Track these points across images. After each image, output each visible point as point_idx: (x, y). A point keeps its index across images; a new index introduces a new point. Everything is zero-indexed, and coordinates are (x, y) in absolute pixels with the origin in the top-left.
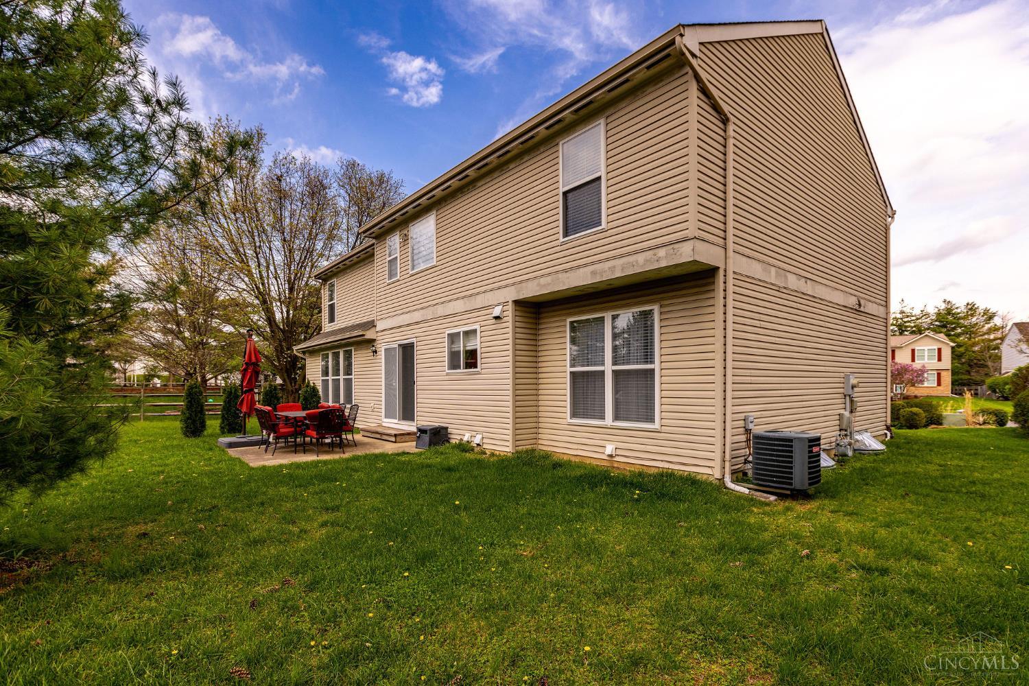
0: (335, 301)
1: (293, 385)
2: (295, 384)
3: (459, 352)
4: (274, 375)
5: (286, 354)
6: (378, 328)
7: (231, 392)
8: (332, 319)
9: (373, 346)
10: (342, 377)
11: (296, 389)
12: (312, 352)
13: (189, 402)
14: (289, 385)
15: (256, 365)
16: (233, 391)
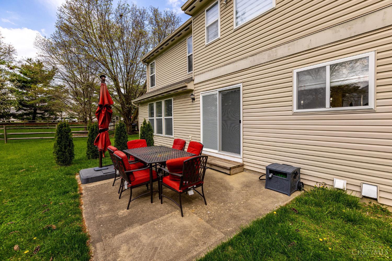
0: (155, 73)
1: (129, 121)
2: (130, 121)
3: (324, 89)
4: (120, 117)
5: (126, 106)
6: (196, 82)
7: (94, 129)
8: (153, 85)
9: (192, 95)
10: (163, 118)
11: (131, 123)
12: (142, 103)
13: (59, 138)
14: (128, 122)
15: (108, 107)
16: (95, 128)
